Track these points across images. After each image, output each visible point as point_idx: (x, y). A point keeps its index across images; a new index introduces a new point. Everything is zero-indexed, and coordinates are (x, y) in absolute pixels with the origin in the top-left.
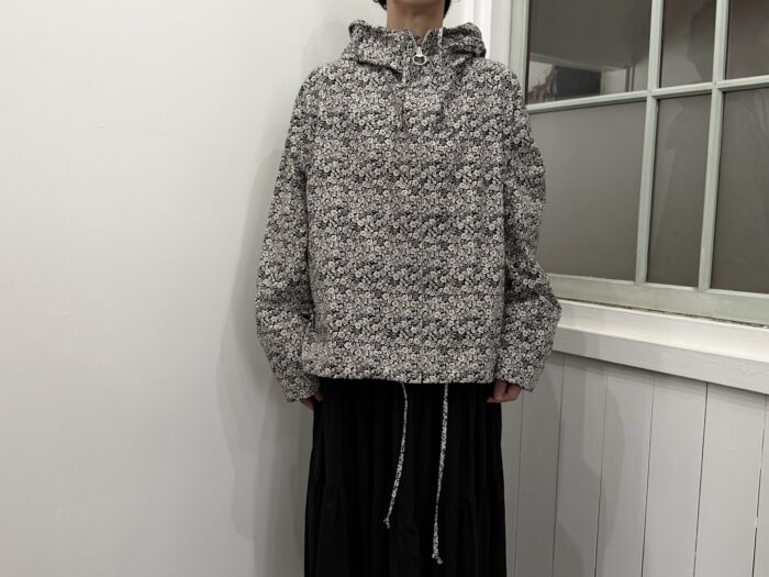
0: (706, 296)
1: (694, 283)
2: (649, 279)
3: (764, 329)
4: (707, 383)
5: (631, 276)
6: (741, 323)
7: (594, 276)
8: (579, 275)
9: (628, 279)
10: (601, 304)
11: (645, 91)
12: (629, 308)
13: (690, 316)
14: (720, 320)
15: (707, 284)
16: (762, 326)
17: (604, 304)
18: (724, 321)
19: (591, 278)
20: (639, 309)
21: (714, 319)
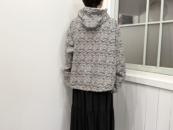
0: (158, 69)
1: (156, 66)
2: (146, 64)
3: (172, 76)
4: (159, 88)
5: (142, 64)
6: (167, 75)
7: (134, 64)
8: (130, 63)
9: (141, 65)
10: (135, 70)
11: (145, 23)
12: (142, 71)
13: (155, 73)
14: (162, 74)
15: (159, 66)
16: (171, 75)
17: (136, 70)
18: (163, 74)
19: (133, 64)
20: (144, 71)
21: (161, 74)
